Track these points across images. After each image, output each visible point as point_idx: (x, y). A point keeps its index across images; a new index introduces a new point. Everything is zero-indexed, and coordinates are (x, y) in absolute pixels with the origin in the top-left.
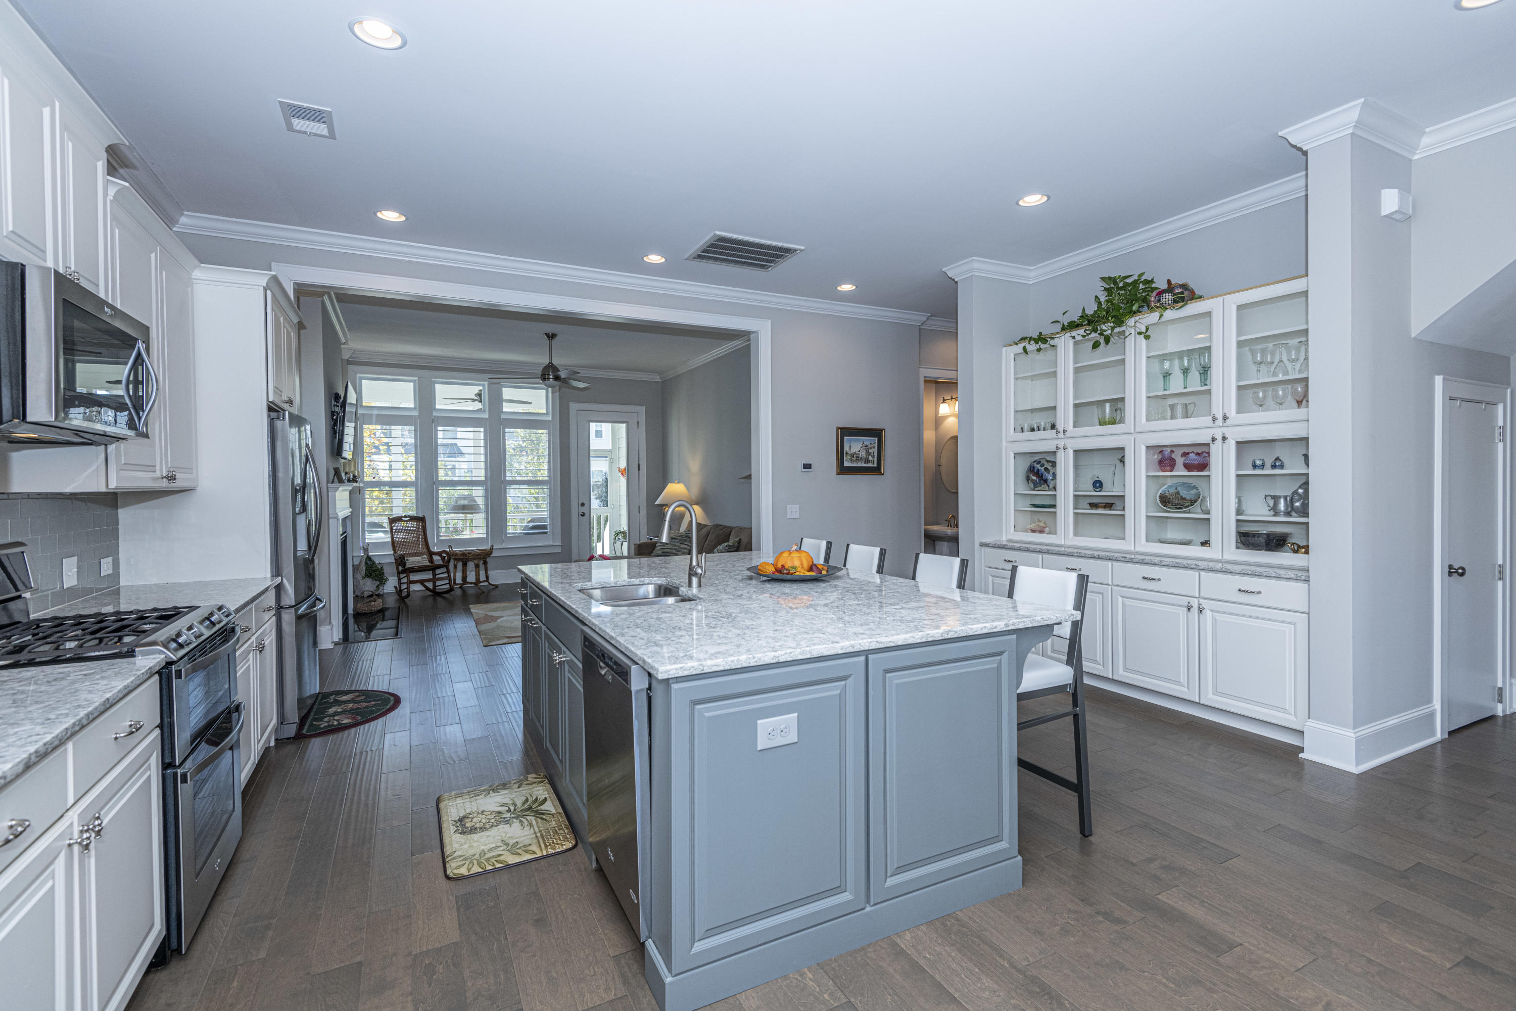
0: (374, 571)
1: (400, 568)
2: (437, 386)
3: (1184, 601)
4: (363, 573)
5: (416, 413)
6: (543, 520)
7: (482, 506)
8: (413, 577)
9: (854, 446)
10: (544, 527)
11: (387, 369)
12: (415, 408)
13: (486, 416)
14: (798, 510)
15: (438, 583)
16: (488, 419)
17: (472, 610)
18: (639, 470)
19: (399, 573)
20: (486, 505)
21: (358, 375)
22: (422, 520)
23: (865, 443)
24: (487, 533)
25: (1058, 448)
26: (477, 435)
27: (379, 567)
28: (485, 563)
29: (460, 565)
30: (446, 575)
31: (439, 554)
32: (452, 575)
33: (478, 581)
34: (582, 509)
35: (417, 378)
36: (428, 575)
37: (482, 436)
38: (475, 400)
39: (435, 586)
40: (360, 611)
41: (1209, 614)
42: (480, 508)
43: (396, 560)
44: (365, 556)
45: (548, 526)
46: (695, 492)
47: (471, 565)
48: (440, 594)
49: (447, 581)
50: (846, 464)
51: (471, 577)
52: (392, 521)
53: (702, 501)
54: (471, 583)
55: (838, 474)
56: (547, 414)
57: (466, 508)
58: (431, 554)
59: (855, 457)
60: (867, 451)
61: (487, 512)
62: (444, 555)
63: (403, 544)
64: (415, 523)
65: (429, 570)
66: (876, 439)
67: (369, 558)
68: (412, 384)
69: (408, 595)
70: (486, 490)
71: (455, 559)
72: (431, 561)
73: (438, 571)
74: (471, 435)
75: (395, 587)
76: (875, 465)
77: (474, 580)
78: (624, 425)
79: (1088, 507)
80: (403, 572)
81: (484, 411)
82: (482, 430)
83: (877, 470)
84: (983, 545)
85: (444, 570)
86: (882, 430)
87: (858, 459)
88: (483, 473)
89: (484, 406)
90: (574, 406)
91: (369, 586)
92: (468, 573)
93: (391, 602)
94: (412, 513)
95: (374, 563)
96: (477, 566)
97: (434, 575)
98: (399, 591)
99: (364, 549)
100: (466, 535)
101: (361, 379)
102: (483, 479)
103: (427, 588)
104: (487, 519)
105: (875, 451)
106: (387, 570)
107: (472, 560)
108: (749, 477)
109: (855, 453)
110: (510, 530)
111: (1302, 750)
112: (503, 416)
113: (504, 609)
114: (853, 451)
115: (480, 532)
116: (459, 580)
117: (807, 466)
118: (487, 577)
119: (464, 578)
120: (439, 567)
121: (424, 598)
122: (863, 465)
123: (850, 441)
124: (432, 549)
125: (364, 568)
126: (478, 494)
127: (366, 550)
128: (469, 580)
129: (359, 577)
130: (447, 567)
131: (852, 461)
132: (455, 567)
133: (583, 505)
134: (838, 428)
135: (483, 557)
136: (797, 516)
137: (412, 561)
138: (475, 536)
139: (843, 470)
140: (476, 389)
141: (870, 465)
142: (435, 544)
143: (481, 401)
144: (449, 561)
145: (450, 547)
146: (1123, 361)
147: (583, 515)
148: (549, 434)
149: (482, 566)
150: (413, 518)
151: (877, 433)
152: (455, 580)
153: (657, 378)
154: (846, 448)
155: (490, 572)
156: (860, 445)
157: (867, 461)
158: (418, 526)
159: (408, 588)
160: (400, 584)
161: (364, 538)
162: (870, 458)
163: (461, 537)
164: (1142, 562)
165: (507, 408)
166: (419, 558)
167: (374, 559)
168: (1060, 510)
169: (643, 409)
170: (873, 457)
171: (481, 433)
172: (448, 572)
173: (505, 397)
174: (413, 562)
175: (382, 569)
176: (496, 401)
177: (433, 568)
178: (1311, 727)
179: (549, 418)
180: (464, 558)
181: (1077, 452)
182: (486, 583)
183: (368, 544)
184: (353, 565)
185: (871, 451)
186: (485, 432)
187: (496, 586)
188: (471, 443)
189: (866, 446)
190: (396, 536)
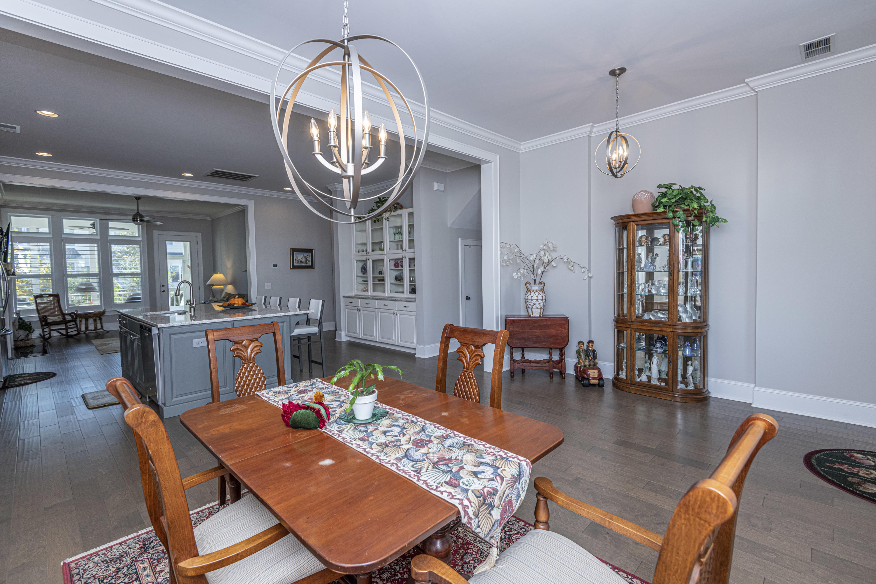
0: (24, 326)
1: (44, 323)
2: (64, 220)
3: (392, 311)
4: (17, 327)
5: (50, 236)
6: (138, 294)
7: (97, 288)
8: (52, 328)
9: (299, 256)
10: (139, 299)
11: (27, 211)
12: (49, 233)
13: (98, 237)
14: (271, 285)
15: (69, 330)
16: (99, 239)
17: (93, 342)
18: (198, 267)
19: (42, 326)
20: (100, 287)
21: (8, 214)
22: (57, 296)
23: (305, 255)
24: (101, 303)
25: (367, 259)
26: (92, 248)
27: (28, 323)
28: (100, 319)
29: (83, 321)
30: (75, 326)
31: (70, 314)
32: (79, 326)
33: (96, 328)
34: (163, 288)
35: (50, 216)
36: (63, 326)
37: (96, 249)
38: (90, 228)
39: (67, 332)
40: (16, 347)
41: (399, 315)
42: (96, 289)
43: (40, 318)
44: (18, 318)
45: (141, 298)
46: (230, 278)
47: (91, 321)
48: (71, 336)
49: (76, 329)
50: (295, 264)
51: (91, 327)
52: (36, 297)
53: (233, 283)
54: (91, 330)
55: (291, 269)
56: (139, 236)
57: (87, 289)
58: (64, 315)
59: (299, 261)
60: (306, 259)
61: (100, 291)
62: (73, 315)
63: (44, 309)
64: (51, 298)
65: (63, 324)
66: (310, 253)
67: (21, 319)
68: (47, 219)
69: (50, 337)
70: (100, 279)
71: (80, 317)
72: (64, 318)
73: (69, 324)
74: (88, 248)
75: (40, 334)
76: (310, 265)
77: (93, 329)
78: (189, 243)
79: (377, 281)
80: (45, 325)
81: (97, 235)
82: (96, 245)
83: (311, 267)
84: (344, 297)
85: (73, 323)
86: (313, 249)
87: (301, 262)
88: (97, 269)
89: (97, 231)
90: (156, 233)
91: (22, 333)
92: (89, 325)
93: (38, 342)
94: (51, 291)
95: (24, 321)
96: (95, 321)
97: (67, 326)
98: (43, 337)
99: (17, 314)
100: (87, 304)
101: (11, 216)
102: (97, 273)
103: (62, 334)
104: (101, 295)
105: (310, 259)
106: (33, 326)
107: (92, 317)
108: (246, 271)
109: (300, 260)
110: (116, 301)
111: (415, 354)
112: (109, 238)
113: (112, 340)
114: (298, 259)
115: (97, 303)
116: (83, 328)
117: (275, 266)
118: (102, 327)
119: (87, 328)
120: (70, 321)
121: (60, 339)
122: (304, 265)
123: (297, 254)
124: (64, 312)
125: (18, 324)
126: (94, 282)
128: (89, 329)
130: (75, 321)
131: (298, 263)
132: (81, 321)
133: (163, 286)
134: (291, 249)
135: (99, 316)
136: (270, 288)
137: (50, 319)
138: (93, 305)
139: (293, 267)
140: (91, 222)
141: (307, 265)
142: (66, 310)
143: (94, 228)
144: (76, 318)
145: (77, 310)
146: (382, 229)
147: (164, 291)
148: (140, 247)
149: (98, 321)
150: (50, 295)
151: (311, 251)
152: (80, 329)
153: (208, 218)
154: (295, 257)
155: (104, 325)
156: (302, 256)
157: (306, 263)
158: (54, 301)
159: (50, 334)
160: (43, 332)
161: (16, 308)
162: (307, 262)
163: (83, 305)
164: (384, 300)
165: (112, 233)
166: (56, 317)
167: (24, 319)
168: (369, 282)
169: (200, 234)
170: (309, 261)
171: (95, 247)
172: (76, 324)
173: (110, 226)
174: (52, 320)
175: (30, 324)
176: (105, 230)
177: (65, 322)
178: (418, 347)
179: (140, 239)
180: (86, 317)
181: (373, 261)
182: (102, 330)
183: (20, 311)
185: (307, 259)
186: (98, 247)
187: (108, 332)
188: (89, 253)
189: (305, 256)
190: (39, 306)
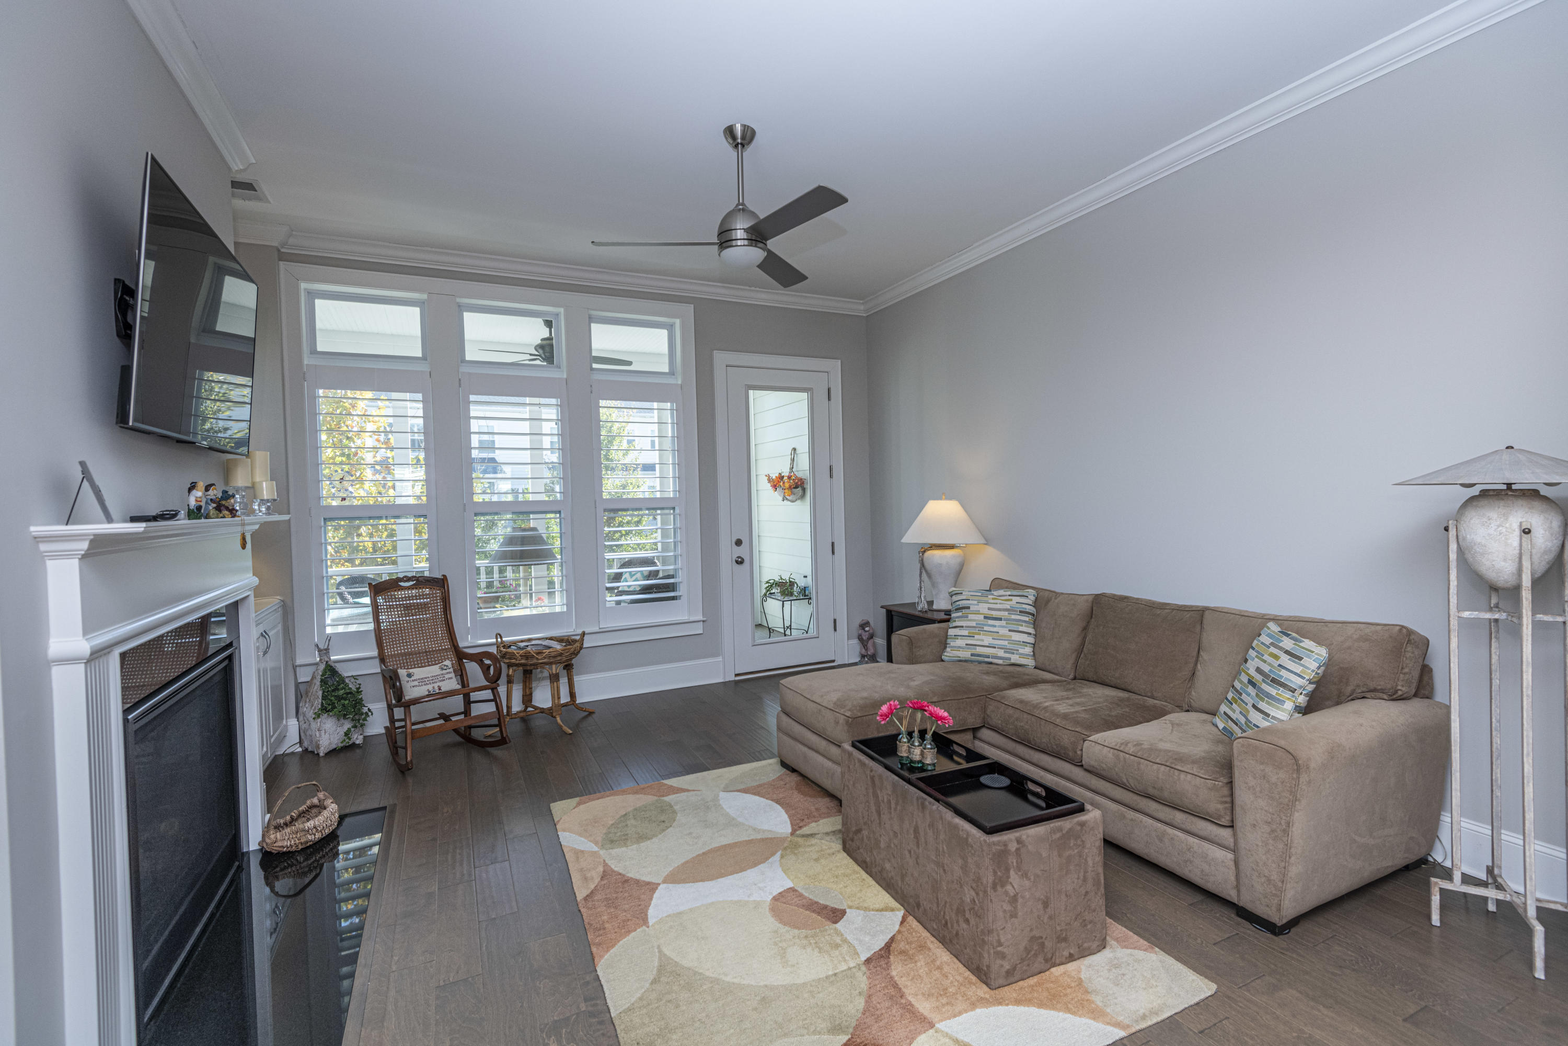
0: (339, 698)
2: (466, 313)
4: (318, 703)
12: (423, 357)
13: (562, 374)
16: (565, 382)
18: (831, 477)
21: (303, 285)
22: (440, 583)
24: (568, 602)
27: (353, 687)
28: (568, 665)
31: (479, 656)
34: (738, 552)
35: (426, 297)
37: (554, 413)
40: (275, 849)
43: (382, 667)
44: (322, 667)
45: (679, 586)
47: (541, 673)
51: (542, 698)
52: (378, 589)
54: (541, 711)
56: (671, 371)
58: (460, 658)
61: (568, 562)
62: (487, 656)
63: (401, 636)
64: (426, 592)
67: (331, 671)
68: (417, 308)
70: (567, 520)
71: (509, 666)
72: (460, 673)
75: (386, 728)
77: (546, 704)
78: (806, 396)
82: (554, 401)
88: (557, 486)
90: (721, 358)
92: (535, 692)
95: (342, 680)
96: (553, 674)
99: (321, 648)
101: (312, 295)
102: (560, 498)
104: (568, 576)
106: (364, 693)
107: (542, 661)
115: (556, 601)
116: (517, 707)
118: (572, 694)
119: (528, 703)
120: (478, 687)
124: (463, 648)
125: (320, 693)
126: (552, 530)
127: (324, 652)
128: (536, 702)
129: (308, 710)
130: (494, 690)
132: (510, 686)
133: (740, 541)
135: (563, 657)
137: (419, 678)
138: (546, 609)
140: (542, 321)
142: (468, 638)
144: (497, 671)
145: (499, 635)
147: (742, 561)
148: (677, 410)
150: (420, 581)
153: (859, 308)
155: (579, 683)
158: (432, 597)
160: (394, 720)
161: (321, 625)
166: (435, 667)
167: (339, 668)
169: (837, 364)
171: (552, 407)
172: (496, 696)
174: (422, 680)
175: (356, 687)
177: (464, 687)
179: (676, 380)
180: (527, 660)
182: (571, 711)
183: (329, 638)
184: (297, 685)
186: (560, 406)
187: (593, 708)
188: (531, 426)
190: (385, 620)
